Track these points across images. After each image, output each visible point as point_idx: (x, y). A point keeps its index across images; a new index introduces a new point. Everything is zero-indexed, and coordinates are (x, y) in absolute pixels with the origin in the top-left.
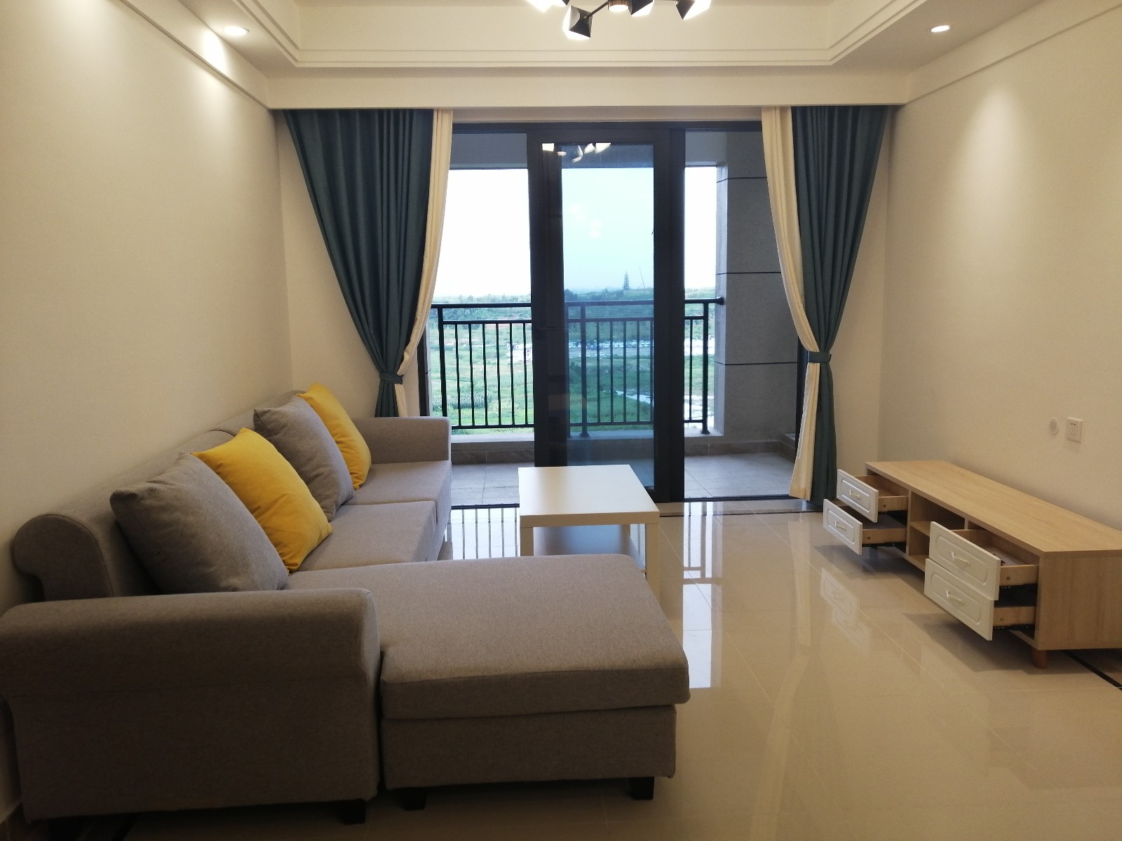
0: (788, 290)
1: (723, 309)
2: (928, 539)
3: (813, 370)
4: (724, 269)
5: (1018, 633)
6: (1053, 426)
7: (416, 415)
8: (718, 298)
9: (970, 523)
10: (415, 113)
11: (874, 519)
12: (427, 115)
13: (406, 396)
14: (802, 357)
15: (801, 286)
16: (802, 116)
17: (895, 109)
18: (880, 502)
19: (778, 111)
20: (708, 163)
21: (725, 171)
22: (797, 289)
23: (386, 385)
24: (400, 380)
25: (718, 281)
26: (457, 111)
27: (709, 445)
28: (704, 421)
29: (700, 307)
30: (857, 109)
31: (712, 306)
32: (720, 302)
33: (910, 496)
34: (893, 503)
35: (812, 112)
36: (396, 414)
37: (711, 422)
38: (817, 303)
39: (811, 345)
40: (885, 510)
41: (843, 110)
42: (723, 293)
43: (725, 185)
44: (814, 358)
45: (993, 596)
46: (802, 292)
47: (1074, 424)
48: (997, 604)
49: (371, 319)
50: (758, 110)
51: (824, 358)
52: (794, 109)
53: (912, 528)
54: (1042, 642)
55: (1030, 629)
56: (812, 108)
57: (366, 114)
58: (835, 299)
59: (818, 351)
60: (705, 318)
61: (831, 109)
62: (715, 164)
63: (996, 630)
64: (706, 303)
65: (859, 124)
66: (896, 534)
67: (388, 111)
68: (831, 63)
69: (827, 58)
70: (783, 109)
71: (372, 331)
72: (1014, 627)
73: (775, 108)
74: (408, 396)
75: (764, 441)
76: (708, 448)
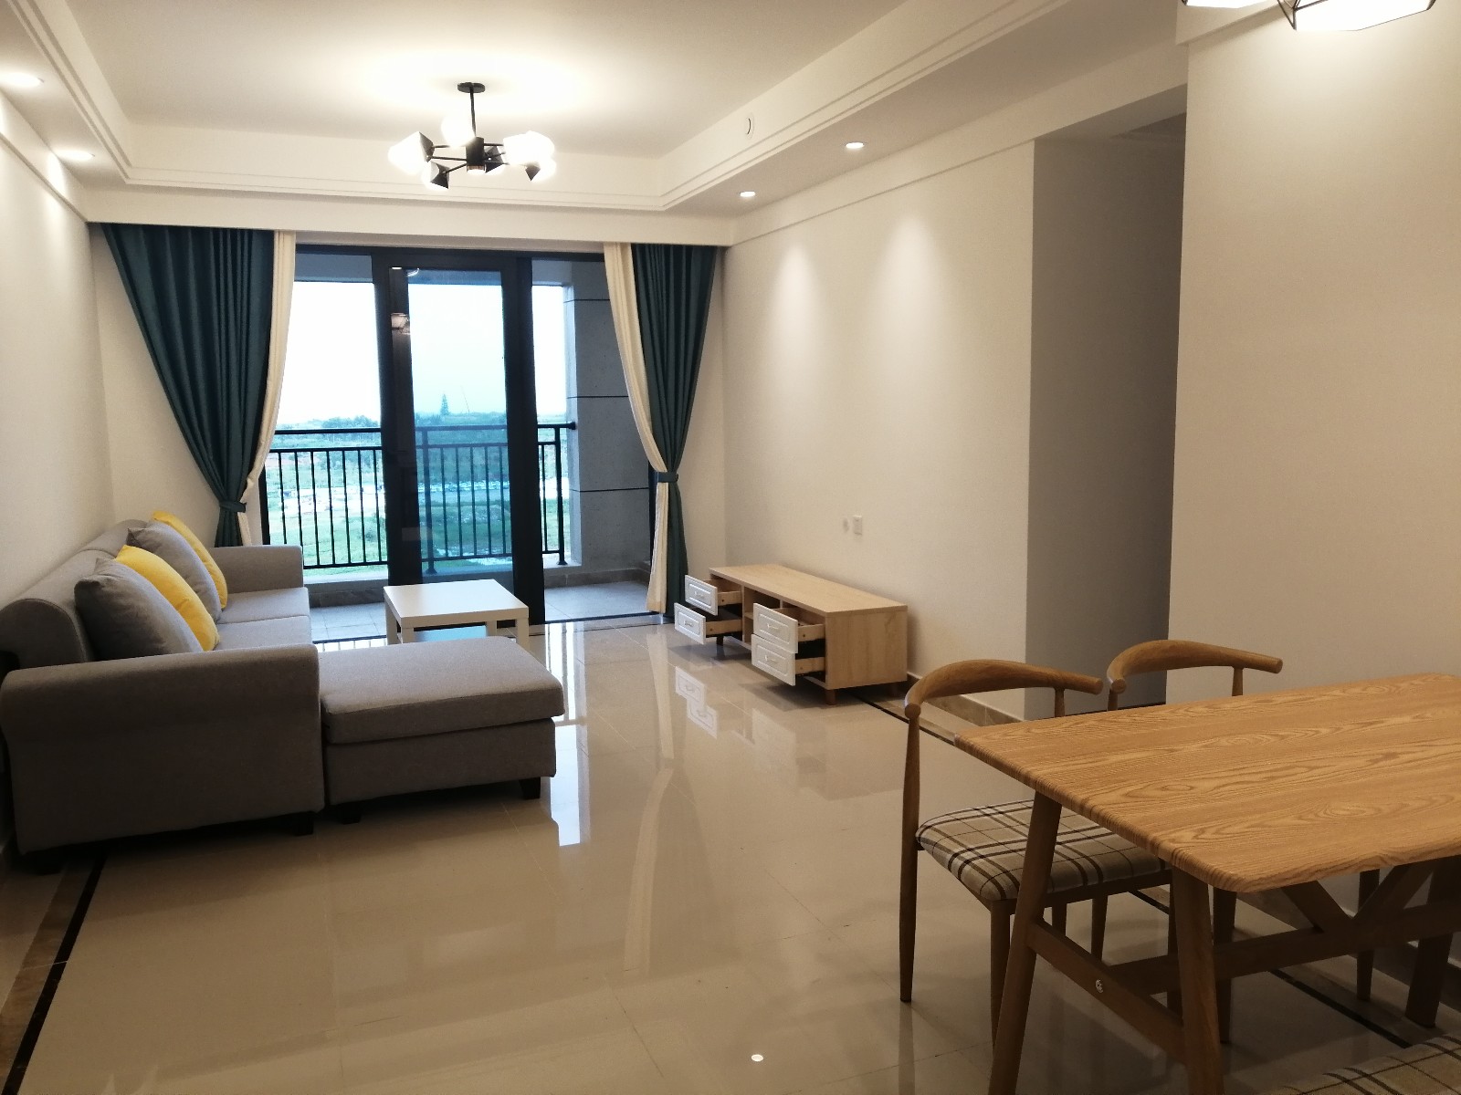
0: (635, 412)
1: (575, 434)
2: (752, 621)
3: (662, 490)
4: (574, 393)
5: (812, 679)
6: (845, 524)
7: (260, 544)
8: (569, 422)
9: (784, 602)
10: (254, 234)
11: (714, 613)
12: (268, 237)
13: (248, 524)
14: (653, 477)
15: (648, 410)
16: (641, 253)
17: (724, 249)
18: (719, 598)
19: (619, 248)
20: (555, 283)
21: (571, 292)
22: (644, 413)
23: (228, 513)
24: (243, 508)
25: (569, 405)
26: (299, 234)
27: (567, 576)
28: (561, 552)
29: (552, 431)
30: (690, 249)
31: (563, 431)
32: (572, 426)
33: (743, 591)
34: (730, 598)
35: (650, 249)
36: (239, 542)
37: (567, 553)
38: (663, 426)
39: (660, 466)
40: (724, 603)
41: (678, 249)
42: (574, 418)
43: (572, 305)
44: (663, 478)
45: (794, 650)
46: (649, 414)
47: (857, 520)
48: (798, 657)
49: (210, 446)
50: (601, 244)
51: (672, 478)
52: (634, 246)
53: (746, 618)
54: (832, 683)
55: (821, 675)
56: (649, 245)
57: (200, 233)
58: (679, 419)
59: (666, 471)
60: (557, 443)
61: (667, 247)
62: (560, 283)
63: (798, 677)
64: (557, 428)
65: (692, 261)
66: (733, 625)
67: (225, 230)
68: (664, 209)
69: (660, 205)
70: (623, 245)
71: (211, 458)
72: (811, 674)
73: (616, 244)
74: (251, 524)
75: (624, 569)
76: (568, 579)
